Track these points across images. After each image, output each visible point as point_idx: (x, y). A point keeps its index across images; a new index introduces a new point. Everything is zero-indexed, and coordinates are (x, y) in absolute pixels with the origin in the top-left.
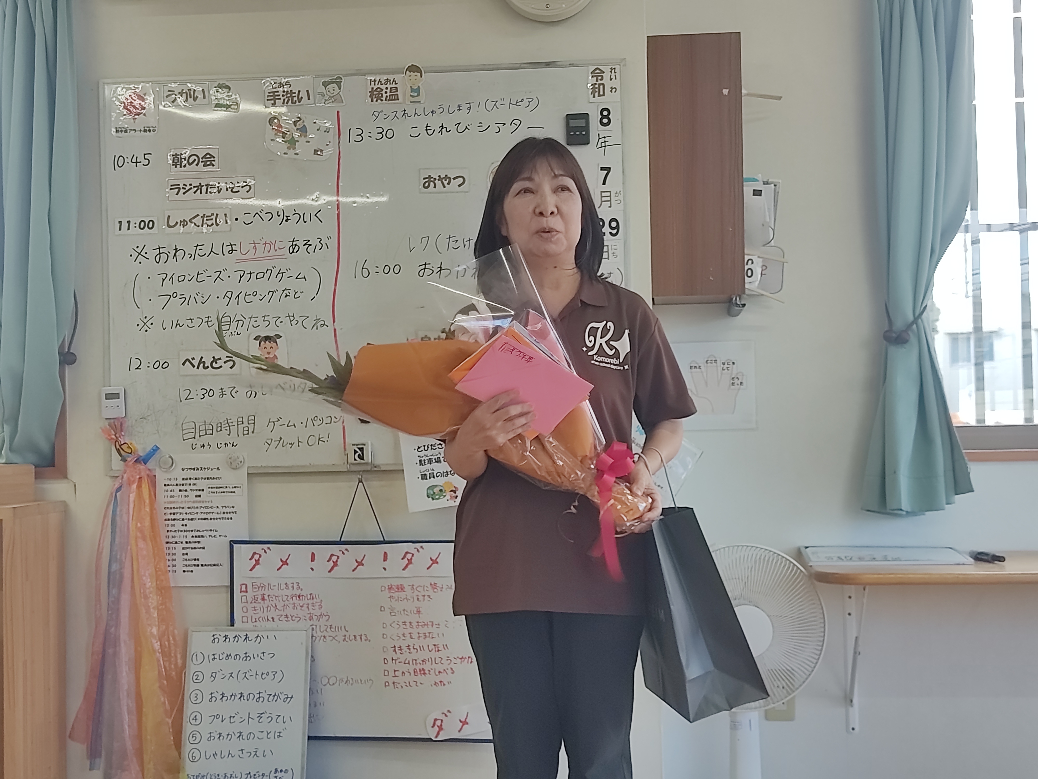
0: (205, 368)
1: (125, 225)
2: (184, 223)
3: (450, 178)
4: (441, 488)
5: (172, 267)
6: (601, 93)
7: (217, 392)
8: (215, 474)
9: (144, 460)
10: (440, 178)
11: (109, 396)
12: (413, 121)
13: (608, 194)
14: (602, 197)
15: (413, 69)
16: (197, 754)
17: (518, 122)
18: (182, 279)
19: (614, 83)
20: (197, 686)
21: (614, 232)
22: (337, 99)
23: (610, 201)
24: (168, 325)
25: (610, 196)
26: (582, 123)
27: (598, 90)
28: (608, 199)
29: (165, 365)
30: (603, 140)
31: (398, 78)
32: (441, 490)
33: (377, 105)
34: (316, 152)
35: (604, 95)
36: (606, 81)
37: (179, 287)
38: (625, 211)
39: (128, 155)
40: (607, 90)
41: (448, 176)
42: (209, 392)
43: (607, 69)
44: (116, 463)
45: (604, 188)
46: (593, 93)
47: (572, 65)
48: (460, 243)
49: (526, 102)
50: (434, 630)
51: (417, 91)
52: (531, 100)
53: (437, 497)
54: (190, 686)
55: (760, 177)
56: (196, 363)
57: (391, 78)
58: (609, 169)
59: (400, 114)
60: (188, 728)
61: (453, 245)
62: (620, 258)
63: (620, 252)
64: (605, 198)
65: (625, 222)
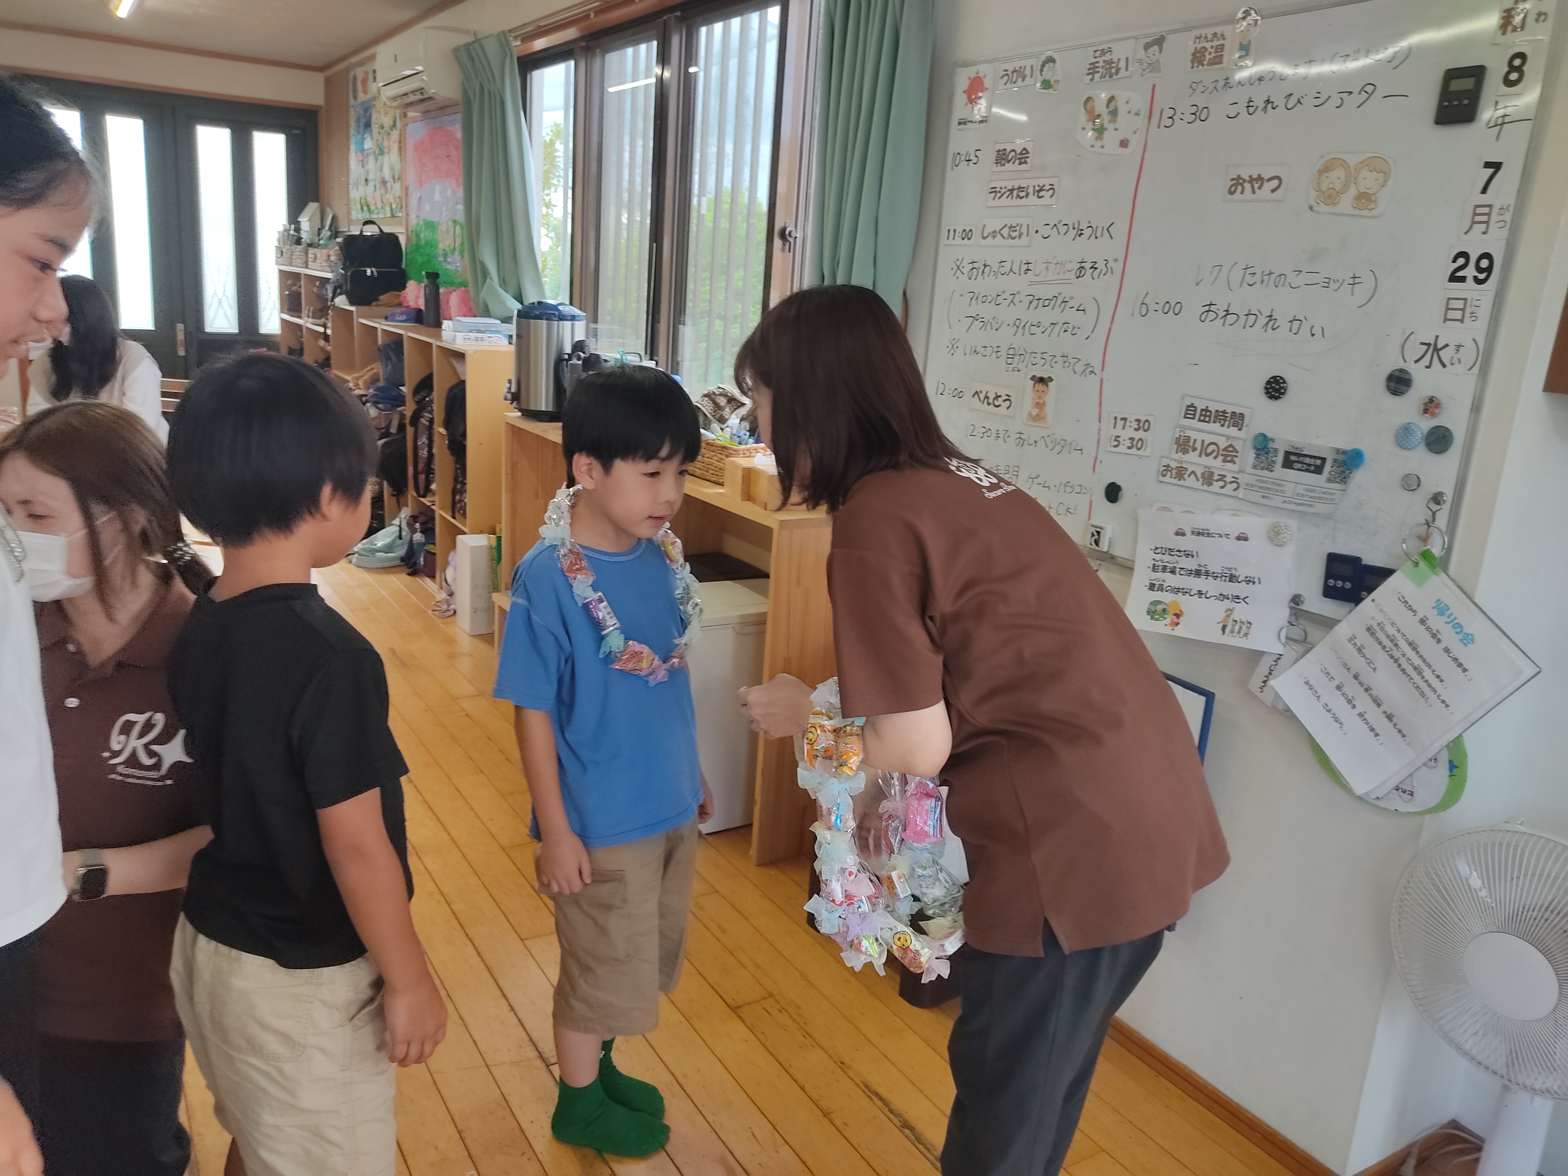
0: (989, 404)
1: (952, 232)
2: (994, 234)
3: (1262, 179)
4: (1165, 607)
5: (979, 285)
6: (1518, 26)
7: (994, 434)
10: (1252, 180)
12: (1233, 94)
13: (1486, 210)
14: (1475, 214)
17: (1372, 90)
18: (985, 299)
21: (1482, 276)
22: (1155, 67)
23: (1487, 223)
24: (968, 350)
25: (1489, 214)
26: (1470, 83)
28: (1485, 218)
29: (961, 394)
30: (1501, 112)
31: (1231, 27)
32: (1164, 610)
33: (1197, 72)
34: (1122, 142)
35: (1521, 29)
36: (1527, 4)
37: (981, 309)
38: (1507, 242)
39: (964, 151)
41: (1262, 176)
42: (988, 431)
45: (1483, 199)
46: (1504, 29)
48: (1257, 279)
51: (1246, 48)
53: (1157, 617)
56: (982, 397)
57: (1219, 30)
58: (1497, 166)
59: (1222, 83)
61: (1249, 279)
62: (1480, 322)
63: (1483, 312)
64: (1480, 217)
65: (1505, 260)
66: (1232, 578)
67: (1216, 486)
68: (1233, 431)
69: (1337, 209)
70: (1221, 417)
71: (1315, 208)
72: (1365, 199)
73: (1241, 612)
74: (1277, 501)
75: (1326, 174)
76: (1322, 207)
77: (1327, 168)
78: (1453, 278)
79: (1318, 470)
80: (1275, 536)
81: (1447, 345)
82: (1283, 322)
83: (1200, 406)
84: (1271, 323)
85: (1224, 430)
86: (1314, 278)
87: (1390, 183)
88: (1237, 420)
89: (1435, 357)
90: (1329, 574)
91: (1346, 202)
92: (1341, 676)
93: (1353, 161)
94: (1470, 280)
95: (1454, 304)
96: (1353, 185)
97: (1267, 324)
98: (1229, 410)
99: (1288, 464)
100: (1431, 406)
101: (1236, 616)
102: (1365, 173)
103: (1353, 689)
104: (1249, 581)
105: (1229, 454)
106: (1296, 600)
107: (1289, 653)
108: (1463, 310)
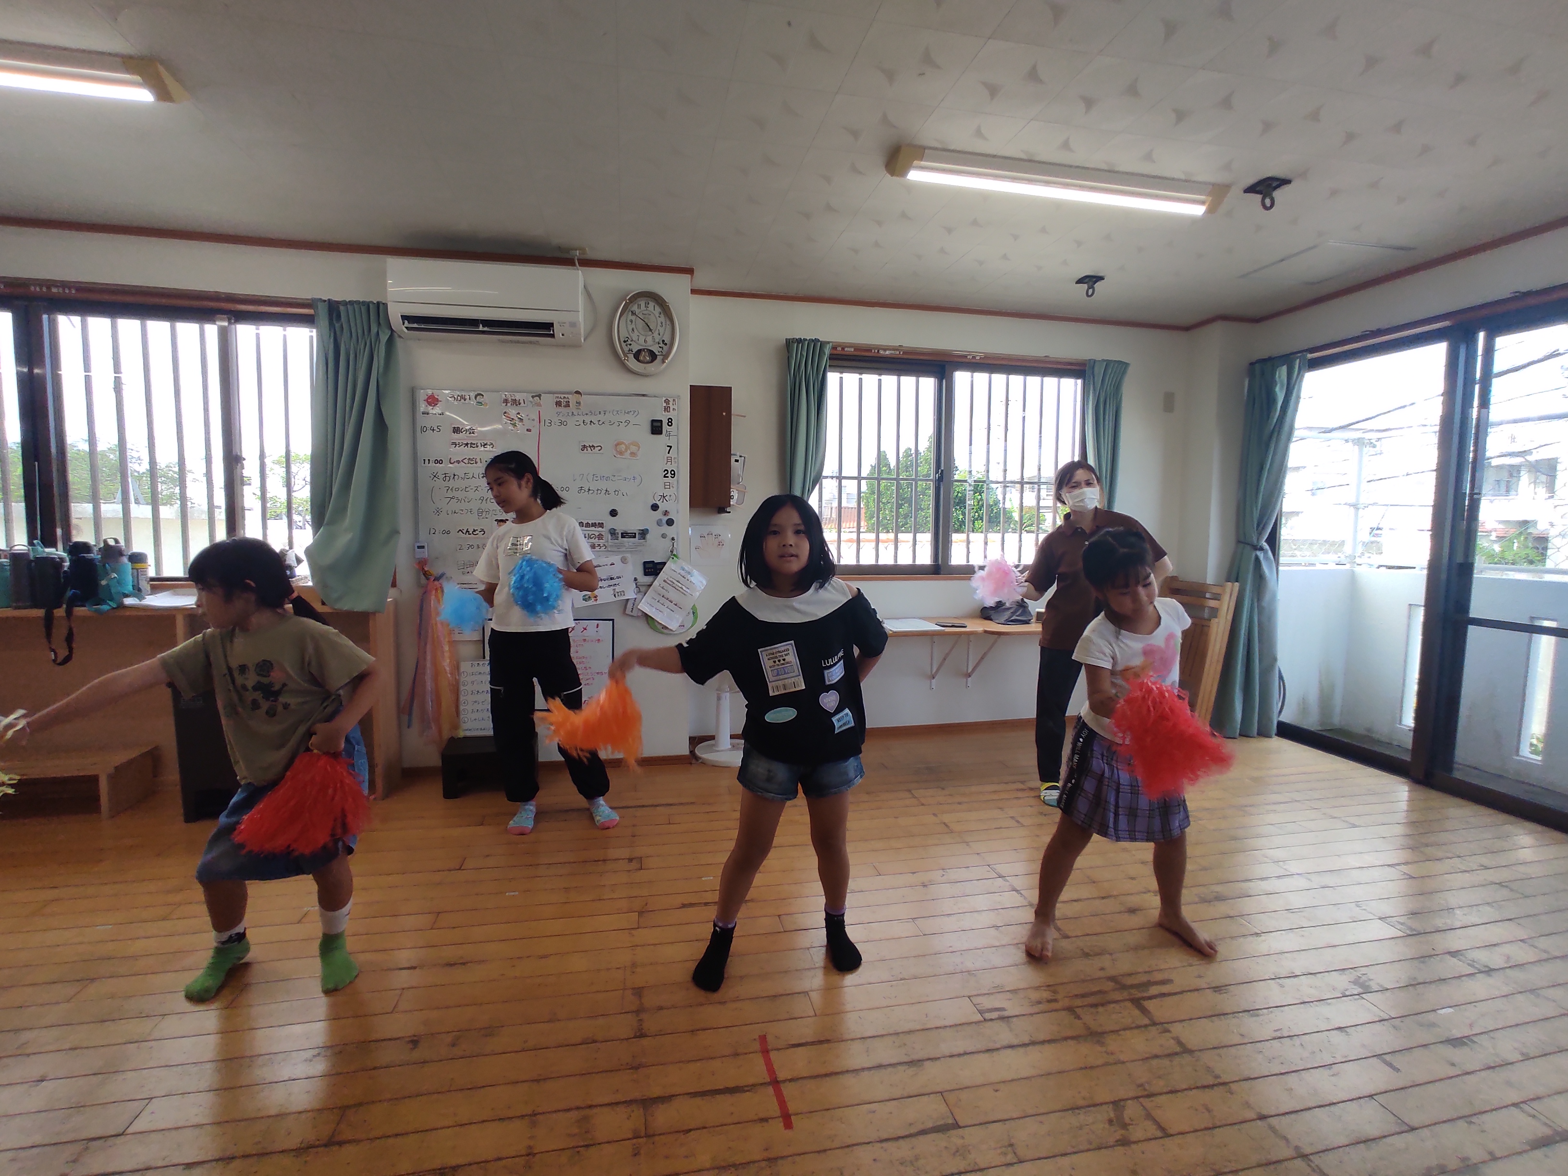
0: (469, 534)
1: (427, 461)
2: (458, 462)
3: (595, 447)
5: (451, 484)
6: (669, 411)
7: (476, 547)
8: (475, 586)
9: (437, 579)
10: (590, 446)
11: (419, 547)
12: (577, 418)
13: (671, 458)
14: (667, 459)
15: (577, 392)
16: (466, 719)
18: (457, 489)
19: (675, 407)
20: (465, 688)
21: (673, 476)
22: (539, 405)
23: (672, 461)
24: (450, 513)
26: (659, 424)
27: (667, 409)
29: (448, 532)
30: (669, 433)
31: (570, 396)
33: (560, 409)
34: (527, 430)
36: (671, 405)
37: (456, 494)
38: (678, 467)
39: (429, 426)
40: (671, 409)
41: (594, 445)
42: (471, 546)
43: (671, 399)
44: (423, 580)
45: (668, 455)
46: (665, 411)
47: (655, 397)
48: (599, 478)
49: (633, 413)
50: (583, 660)
51: (579, 403)
52: (635, 412)
54: (462, 688)
55: (738, 454)
56: (464, 532)
57: (566, 396)
58: (671, 447)
59: (570, 414)
60: (461, 708)
61: (595, 478)
62: (675, 489)
63: (675, 486)
64: (669, 460)
65: (678, 472)
66: (611, 579)
67: (597, 549)
68: (600, 529)
69: (624, 457)
70: (594, 525)
71: (616, 456)
72: (633, 454)
73: (618, 589)
74: (624, 549)
75: (618, 446)
76: (619, 456)
77: (618, 444)
78: (665, 477)
79: (635, 537)
80: (624, 561)
81: (666, 496)
82: (611, 491)
83: (585, 522)
85: (597, 529)
86: (620, 478)
87: (641, 449)
88: (601, 525)
89: (664, 499)
90: (645, 568)
91: (627, 454)
92: (658, 598)
93: (627, 443)
94: (670, 477)
95: (666, 484)
96: (628, 450)
97: (606, 493)
98: (597, 522)
99: (623, 537)
100: (666, 513)
101: (617, 591)
102: (631, 447)
103: (663, 600)
104: (619, 578)
105: (600, 537)
106: (635, 579)
107: (639, 596)
108: (670, 485)
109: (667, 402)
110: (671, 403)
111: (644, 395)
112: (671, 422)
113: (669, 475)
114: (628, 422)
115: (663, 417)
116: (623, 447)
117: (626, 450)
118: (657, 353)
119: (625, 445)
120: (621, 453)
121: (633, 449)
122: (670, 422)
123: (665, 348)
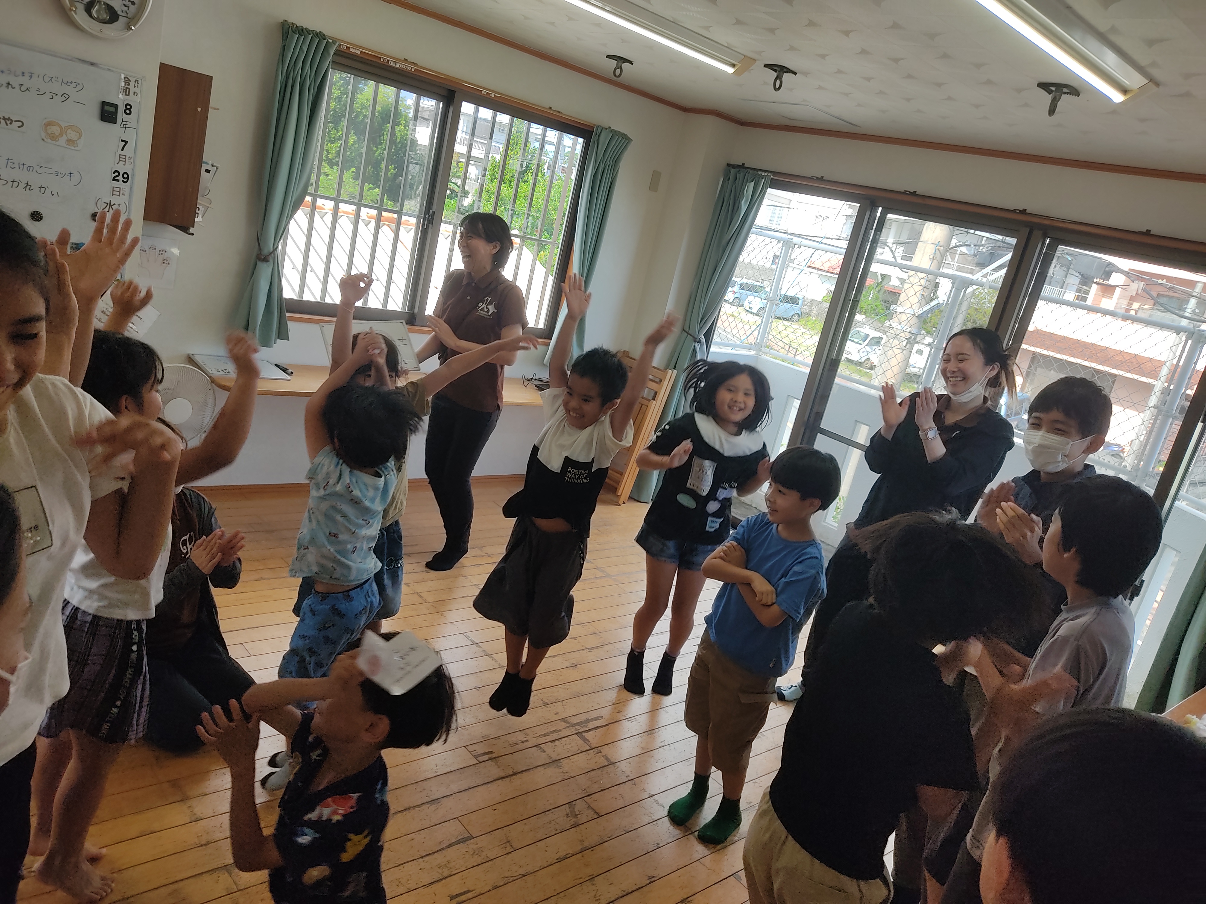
3: (12, 121)
6: (127, 93)
10: (4, 119)
13: (124, 157)
14: (120, 158)
17: (67, 97)
19: (137, 90)
21: (125, 180)
23: (125, 161)
25: (125, 158)
26: (112, 109)
27: (125, 91)
28: (124, 160)
30: (125, 123)
35: (129, 95)
36: (130, 87)
38: (133, 170)
40: (131, 93)
41: (11, 118)
43: (133, 80)
45: (122, 152)
46: (122, 93)
47: (110, 70)
48: (16, 165)
49: (74, 85)
52: (77, 84)
55: (210, 162)
58: (126, 142)
61: (11, 165)
62: (127, 197)
63: (127, 193)
64: (122, 159)
65: (133, 175)
69: (57, 143)
71: (45, 139)
72: (71, 142)
75: (49, 127)
76: (49, 141)
77: (49, 124)
78: (114, 180)
81: (115, 204)
82: (35, 187)
84: (28, 187)
86: (50, 170)
87: (82, 137)
89: (111, 209)
91: (62, 141)
93: (63, 125)
94: (121, 181)
95: (115, 189)
96: (64, 135)
97: (26, 187)
102: (69, 131)
108: (120, 192)
109: (127, 81)
110: (132, 83)
111: (92, 64)
112: (130, 109)
113: (120, 178)
114: (66, 97)
115: (120, 100)
116: (55, 130)
117: (61, 135)
118: (119, 13)
119: (61, 127)
120: (53, 137)
121: (72, 135)
122: (128, 110)
123: (132, 8)
